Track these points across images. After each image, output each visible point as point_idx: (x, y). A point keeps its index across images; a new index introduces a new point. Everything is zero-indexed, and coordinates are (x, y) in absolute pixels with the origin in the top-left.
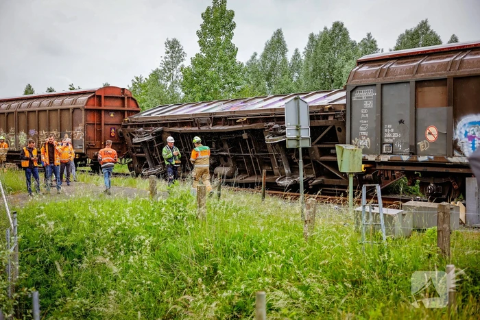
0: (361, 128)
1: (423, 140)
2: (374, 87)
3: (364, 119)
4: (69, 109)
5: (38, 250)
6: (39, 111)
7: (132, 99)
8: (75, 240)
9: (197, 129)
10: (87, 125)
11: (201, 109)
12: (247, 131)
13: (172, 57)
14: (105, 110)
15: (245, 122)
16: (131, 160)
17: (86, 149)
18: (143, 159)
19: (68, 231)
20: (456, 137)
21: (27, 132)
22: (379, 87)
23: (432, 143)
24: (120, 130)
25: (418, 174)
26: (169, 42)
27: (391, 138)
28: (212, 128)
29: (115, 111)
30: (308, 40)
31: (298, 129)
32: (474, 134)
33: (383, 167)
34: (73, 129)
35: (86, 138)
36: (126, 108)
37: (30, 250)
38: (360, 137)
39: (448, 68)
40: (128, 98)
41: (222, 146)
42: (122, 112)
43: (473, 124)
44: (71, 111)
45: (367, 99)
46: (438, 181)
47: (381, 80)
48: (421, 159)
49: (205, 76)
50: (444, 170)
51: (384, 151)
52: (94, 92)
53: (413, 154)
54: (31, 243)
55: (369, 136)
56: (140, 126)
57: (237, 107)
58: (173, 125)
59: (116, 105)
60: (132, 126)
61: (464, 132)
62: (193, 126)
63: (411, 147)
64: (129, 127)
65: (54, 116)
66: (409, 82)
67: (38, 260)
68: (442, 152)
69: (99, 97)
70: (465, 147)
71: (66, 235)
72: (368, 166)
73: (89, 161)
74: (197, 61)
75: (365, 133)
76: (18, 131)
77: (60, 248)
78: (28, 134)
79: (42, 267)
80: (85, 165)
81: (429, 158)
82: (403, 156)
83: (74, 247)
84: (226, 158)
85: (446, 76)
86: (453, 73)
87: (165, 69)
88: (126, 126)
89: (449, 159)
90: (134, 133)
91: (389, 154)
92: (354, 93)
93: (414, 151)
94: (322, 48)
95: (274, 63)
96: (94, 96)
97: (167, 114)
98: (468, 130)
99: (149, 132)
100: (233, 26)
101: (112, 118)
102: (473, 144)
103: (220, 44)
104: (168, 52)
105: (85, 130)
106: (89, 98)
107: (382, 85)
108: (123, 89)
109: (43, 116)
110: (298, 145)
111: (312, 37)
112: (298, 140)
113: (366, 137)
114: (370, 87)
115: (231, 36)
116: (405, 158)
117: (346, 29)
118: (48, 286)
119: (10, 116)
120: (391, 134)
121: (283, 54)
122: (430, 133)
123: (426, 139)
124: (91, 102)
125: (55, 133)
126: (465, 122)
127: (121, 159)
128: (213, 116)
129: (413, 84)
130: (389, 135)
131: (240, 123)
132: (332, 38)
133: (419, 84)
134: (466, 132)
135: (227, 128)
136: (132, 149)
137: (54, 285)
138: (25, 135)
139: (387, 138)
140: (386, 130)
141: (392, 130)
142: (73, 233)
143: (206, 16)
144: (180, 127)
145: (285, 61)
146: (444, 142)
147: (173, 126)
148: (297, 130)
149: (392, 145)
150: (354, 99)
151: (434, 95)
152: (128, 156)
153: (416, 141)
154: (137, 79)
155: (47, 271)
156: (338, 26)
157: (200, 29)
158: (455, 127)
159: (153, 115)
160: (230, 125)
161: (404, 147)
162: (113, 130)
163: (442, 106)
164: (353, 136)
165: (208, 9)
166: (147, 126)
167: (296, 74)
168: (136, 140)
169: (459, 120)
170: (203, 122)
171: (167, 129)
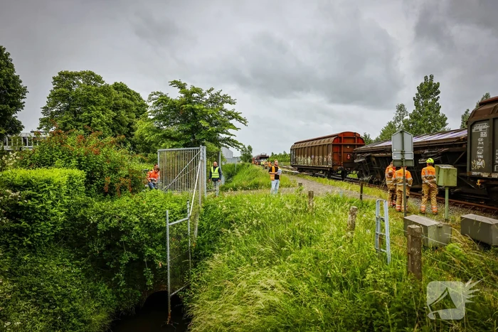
0: (478, 153)
2: (488, 121)
3: (481, 145)
4: (326, 145)
6: (315, 146)
9: (385, 154)
10: (334, 153)
14: (344, 145)
16: (358, 171)
17: (333, 166)
21: (311, 157)
22: (491, 121)
29: (349, 145)
31: (403, 153)
34: (327, 155)
35: (333, 160)
36: (356, 143)
38: (477, 160)
40: (358, 137)
42: (354, 146)
45: (482, 130)
47: (493, 116)
51: (495, 170)
52: (338, 135)
55: (484, 159)
56: (360, 153)
59: (350, 142)
65: (321, 148)
72: (483, 181)
75: (481, 156)
76: (308, 156)
88: (354, 154)
90: (356, 157)
92: (473, 126)
96: (337, 137)
99: (363, 157)
100: (438, 92)
101: (348, 149)
105: (333, 155)
106: (335, 139)
107: (494, 119)
108: (355, 133)
109: (317, 149)
113: (482, 159)
114: (485, 122)
115: (437, 99)
124: (336, 141)
125: (321, 157)
139: (497, 160)
140: (496, 154)
143: (420, 88)
144: (378, 154)
147: (376, 153)
150: (473, 131)
157: (415, 96)
162: (348, 156)
164: (472, 158)
171: (374, 155)
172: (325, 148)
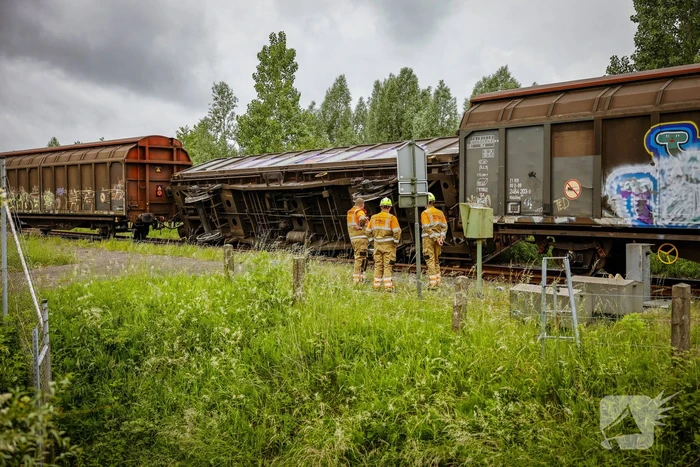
0: (479, 183)
1: (561, 197)
2: (496, 132)
3: (483, 171)
4: (106, 163)
5: (77, 350)
6: (68, 166)
7: (183, 150)
8: (129, 336)
9: (265, 185)
10: (129, 181)
11: (267, 163)
12: (328, 188)
13: (221, 104)
14: (151, 165)
15: (325, 177)
16: (182, 223)
17: (128, 211)
18: (198, 222)
19: (119, 323)
20: (604, 193)
21: (54, 191)
22: (502, 131)
23: (573, 201)
24: (168, 188)
25: (551, 240)
26: (216, 87)
27: (519, 195)
28: (284, 185)
29: (161, 165)
30: (373, 88)
32: (630, 189)
33: (507, 231)
34: (111, 188)
35: (128, 198)
36: (175, 162)
37: (67, 351)
38: (477, 194)
39: (595, 108)
40: (178, 149)
41: (296, 206)
42: (171, 167)
43: (628, 176)
44: (108, 165)
45: (485, 146)
46: (578, 247)
47: (505, 124)
48: (559, 220)
49: (265, 125)
50: (588, 234)
51: (510, 211)
52: (136, 142)
53: (548, 214)
54: (67, 341)
55: (489, 193)
56: (193, 183)
57: (314, 159)
58: (235, 181)
59: (163, 158)
60: (183, 183)
61: (616, 187)
62: (259, 183)
63: (545, 206)
64: (179, 185)
65: (87, 172)
66: (542, 125)
67: (78, 363)
68: (586, 211)
69: (143, 148)
70: (618, 205)
71: (115, 328)
72: (495, 230)
73: (130, 224)
74: (255, 109)
75: (484, 190)
76: (42, 190)
77: (108, 346)
78: (55, 193)
79: (84, 373)
80: (126, 230)
81: (570, 220)
82: (534, 218)
83: (128, 344)
84: (300, 220)
85: (592, 118)
86: (600, 114)
87: (214, 119)
88: (175, 184)
89: (597, 220)
90: (186, 191)
91: (515, 214)
92: (468, 139)
93: (549, 210)
94: (389, 98)
95: (336, 114)
96: (136, 147)
97: (227, 168)
98: (621, 184)
99: (204, 190)
100: (295, 67)
101: (159, 174)
102: (629, 201)
103: (280, 88)
104: (216, 99)
105: (126, 188)
106: (130, 150)
107: (507, 129)
108: (172, 139)
109: (73, 173)
110: (414, 203)
111: (377, 85)
112: (413, 198)
113: (486, 194)
114: (491, 133)
115: (292, 79)
116: (538, 220)
117: (415, 76)
118: (94, 401)
119: (33, 173)
120: (518, 190)
121: (346, 103)
122: (570, 189)
123: (565, 195)
124: (133, 154)
125: (89, 192)
126: (618, 175)
127: (170, 223)
128: (284, 170)
129: (548, 128)
130: (515, 192)
131: (319, 178)
132: (401, 87)
133: (556, 127)
134: (619, 187)
135: (302, 184)
136: (184, 211)
137: (102, 399)
138: (52, 195)
139: (513, 195)
140: (511, 185)
141: (520, 185)
142: (126, 324)
143: (262, 56)
144: (243, 184)
145: (348, 111)
146: (589, 200)
147: (234, 183)
148: (412, 184)
149: (520, 203)
150: (470, 146)
151: (576, 140)
152: (178, 220)
153: (552, 199)
154: (182, 129)
155: (90, 380)
156: (407, 73)
158: (605, 181)
159: (208, 170)
160: (307, 181)
161: (534, 207)
162: (160, 188)
163: (587, 154)
164: (468, 193)
165: (264, 48)
166: (202, 182)
167: (361, 126)
168: (189, 200)
169: (610, 172)
170: (272, 177)
171: (228, 186)
172: (102, 171)
